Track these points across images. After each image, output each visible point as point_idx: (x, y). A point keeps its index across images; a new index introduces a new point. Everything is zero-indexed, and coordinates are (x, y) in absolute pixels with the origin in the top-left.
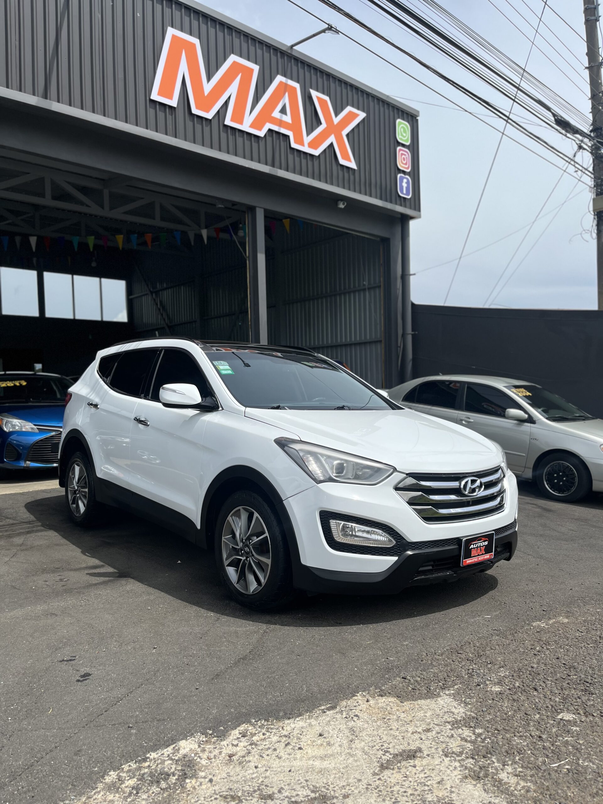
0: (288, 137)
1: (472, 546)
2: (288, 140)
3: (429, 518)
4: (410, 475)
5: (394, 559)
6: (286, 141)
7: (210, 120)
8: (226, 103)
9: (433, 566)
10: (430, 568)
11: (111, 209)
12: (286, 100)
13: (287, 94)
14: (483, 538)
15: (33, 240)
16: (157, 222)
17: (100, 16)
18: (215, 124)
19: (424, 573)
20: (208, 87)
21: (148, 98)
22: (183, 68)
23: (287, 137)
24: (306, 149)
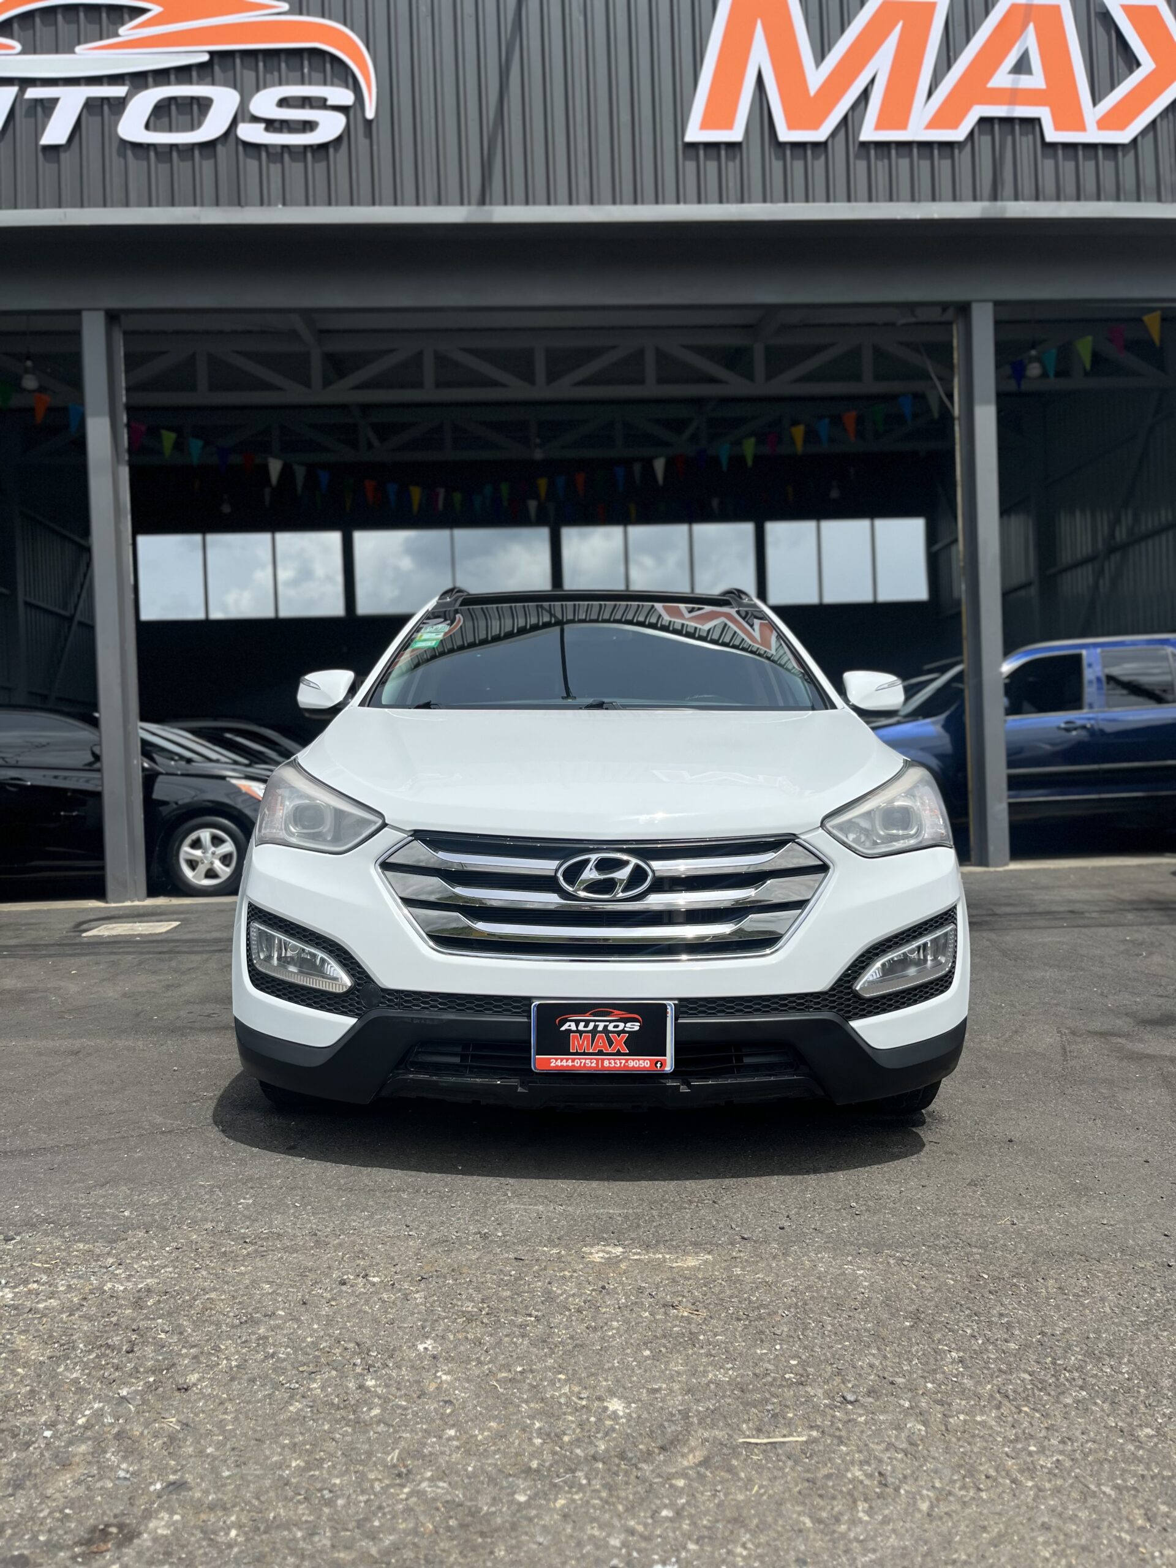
0: (1037, 122)
1: (570, 1026)
2: (1037, 128)
3: (446, 940)
4: (419, 835)
5: (349, 1022)
6: (1034, 133)
7: (824, 144)
8: (865, 95)
9: (464, 1057)
10: (456, 1060)
11: (769, 377)
12: (1030, 40)
13: (1031, 27)
14: (616, 1012)
15: (659, 465)
16: (869, 385)
17: (582, 19)
18: (838, 149)
19: (438, 1068)
20: (815, 77)
21: (680, 143)
22: (759, 56)
23: (1033, 123)
24: (1093, 135)
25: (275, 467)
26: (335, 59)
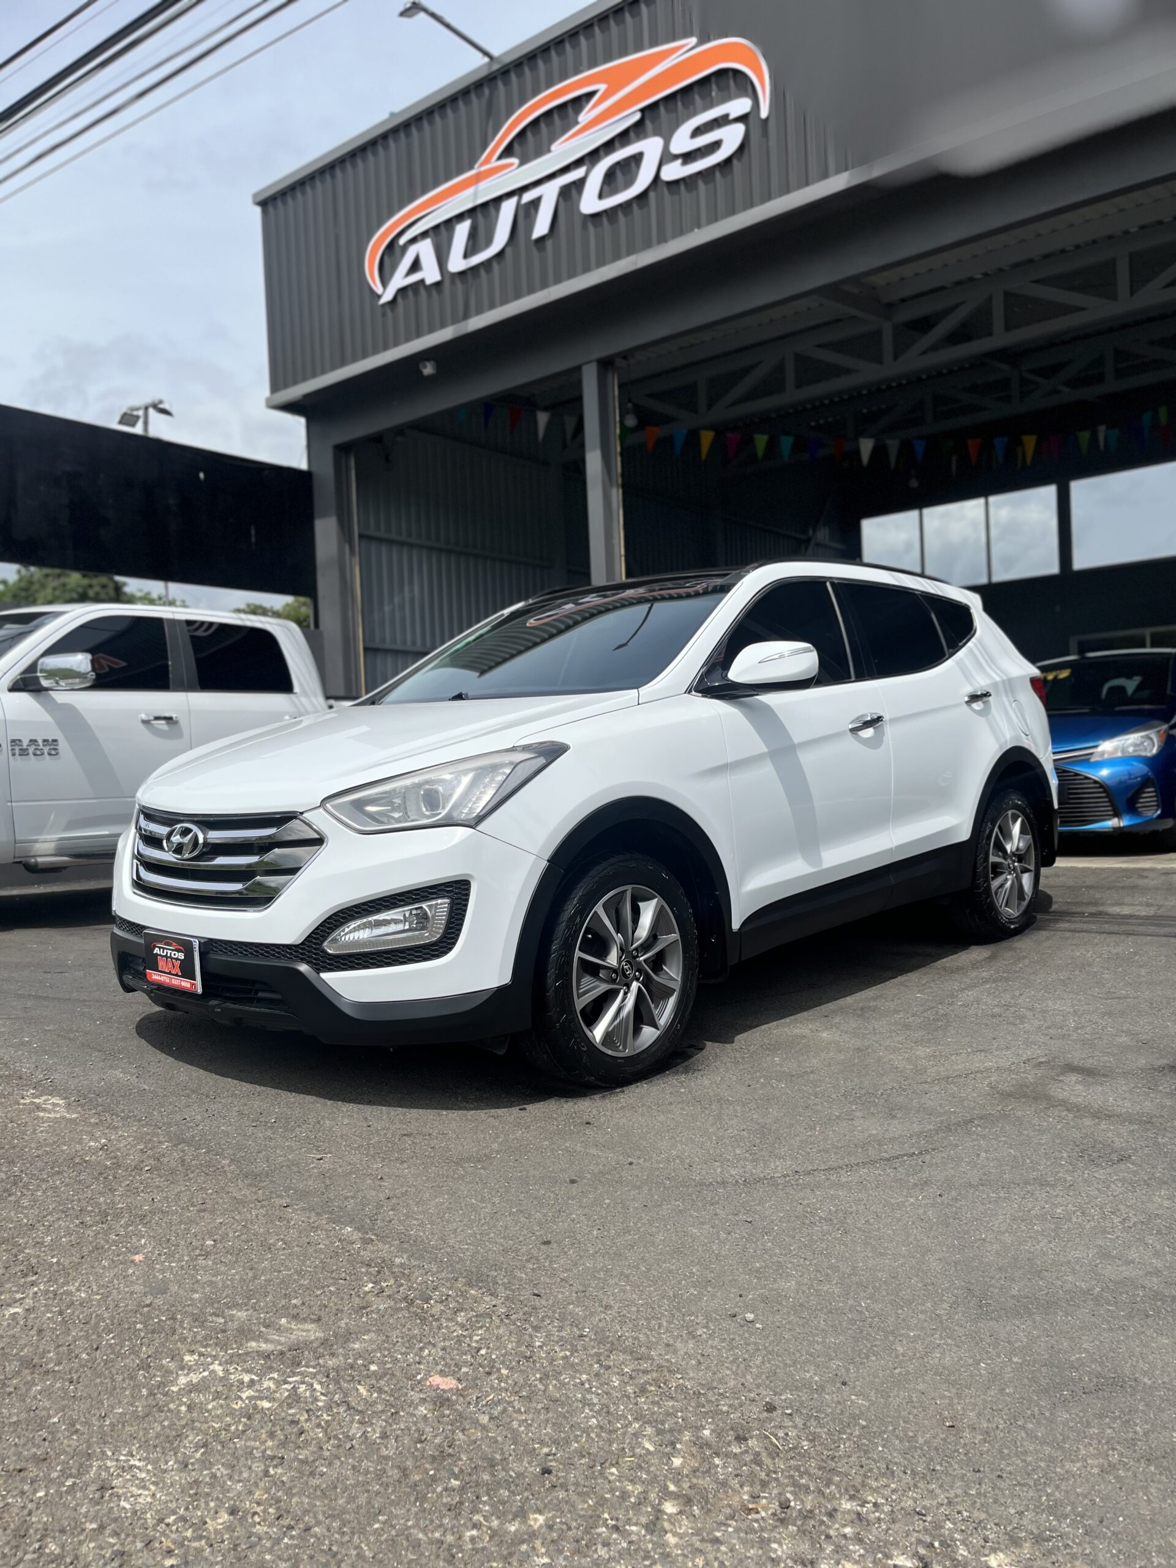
1: (157, 951)
14: (174, 944)
25: (866, 446)
26: (736, 73)
